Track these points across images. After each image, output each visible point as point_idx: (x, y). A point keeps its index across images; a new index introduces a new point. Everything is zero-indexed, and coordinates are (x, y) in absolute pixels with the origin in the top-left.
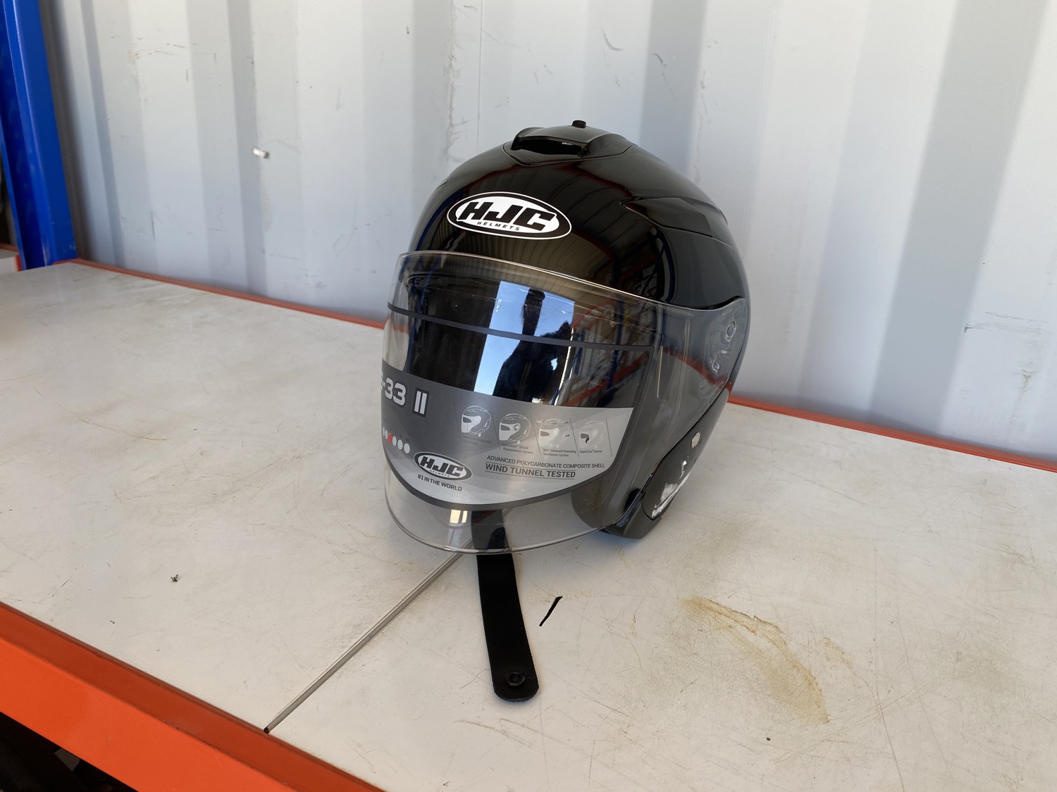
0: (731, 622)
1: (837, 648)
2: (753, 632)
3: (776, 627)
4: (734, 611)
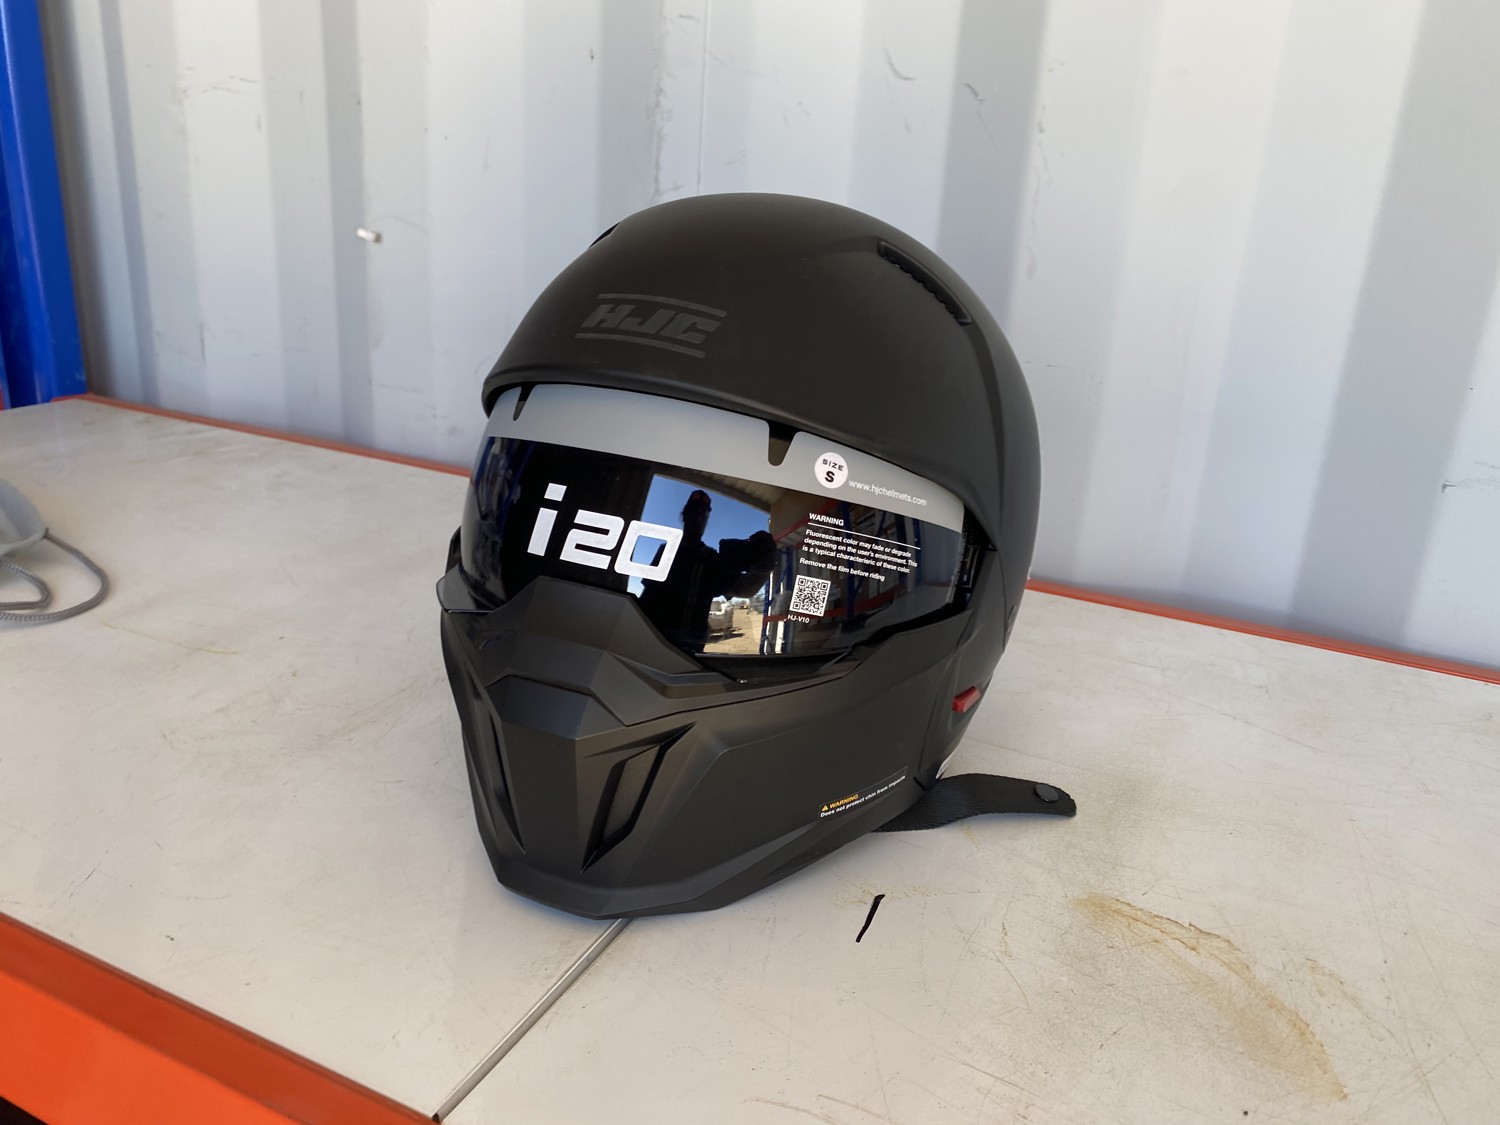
0: (1157, 934)
1: (1331, 975)
2: (1193, 949)
3: (1228, 941)
4: (1157, 916)
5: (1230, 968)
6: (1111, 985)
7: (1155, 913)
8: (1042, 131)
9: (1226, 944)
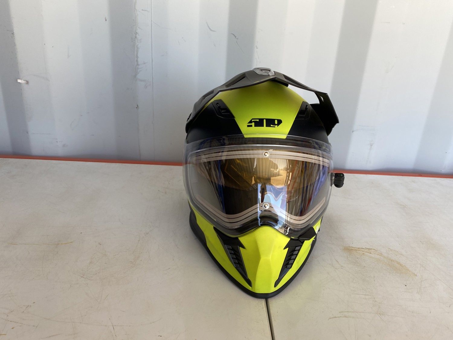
1: (395, 251)
2: (370, 253)
3: (374, 249)
4: (359, 248)
5: (379, 255)
6: (365, 267)
7: (358, 247)
8: (257, 48)
9: (374, 250)
